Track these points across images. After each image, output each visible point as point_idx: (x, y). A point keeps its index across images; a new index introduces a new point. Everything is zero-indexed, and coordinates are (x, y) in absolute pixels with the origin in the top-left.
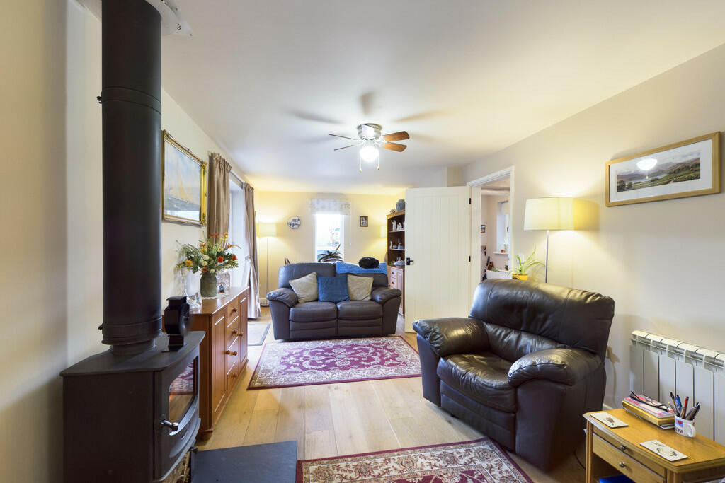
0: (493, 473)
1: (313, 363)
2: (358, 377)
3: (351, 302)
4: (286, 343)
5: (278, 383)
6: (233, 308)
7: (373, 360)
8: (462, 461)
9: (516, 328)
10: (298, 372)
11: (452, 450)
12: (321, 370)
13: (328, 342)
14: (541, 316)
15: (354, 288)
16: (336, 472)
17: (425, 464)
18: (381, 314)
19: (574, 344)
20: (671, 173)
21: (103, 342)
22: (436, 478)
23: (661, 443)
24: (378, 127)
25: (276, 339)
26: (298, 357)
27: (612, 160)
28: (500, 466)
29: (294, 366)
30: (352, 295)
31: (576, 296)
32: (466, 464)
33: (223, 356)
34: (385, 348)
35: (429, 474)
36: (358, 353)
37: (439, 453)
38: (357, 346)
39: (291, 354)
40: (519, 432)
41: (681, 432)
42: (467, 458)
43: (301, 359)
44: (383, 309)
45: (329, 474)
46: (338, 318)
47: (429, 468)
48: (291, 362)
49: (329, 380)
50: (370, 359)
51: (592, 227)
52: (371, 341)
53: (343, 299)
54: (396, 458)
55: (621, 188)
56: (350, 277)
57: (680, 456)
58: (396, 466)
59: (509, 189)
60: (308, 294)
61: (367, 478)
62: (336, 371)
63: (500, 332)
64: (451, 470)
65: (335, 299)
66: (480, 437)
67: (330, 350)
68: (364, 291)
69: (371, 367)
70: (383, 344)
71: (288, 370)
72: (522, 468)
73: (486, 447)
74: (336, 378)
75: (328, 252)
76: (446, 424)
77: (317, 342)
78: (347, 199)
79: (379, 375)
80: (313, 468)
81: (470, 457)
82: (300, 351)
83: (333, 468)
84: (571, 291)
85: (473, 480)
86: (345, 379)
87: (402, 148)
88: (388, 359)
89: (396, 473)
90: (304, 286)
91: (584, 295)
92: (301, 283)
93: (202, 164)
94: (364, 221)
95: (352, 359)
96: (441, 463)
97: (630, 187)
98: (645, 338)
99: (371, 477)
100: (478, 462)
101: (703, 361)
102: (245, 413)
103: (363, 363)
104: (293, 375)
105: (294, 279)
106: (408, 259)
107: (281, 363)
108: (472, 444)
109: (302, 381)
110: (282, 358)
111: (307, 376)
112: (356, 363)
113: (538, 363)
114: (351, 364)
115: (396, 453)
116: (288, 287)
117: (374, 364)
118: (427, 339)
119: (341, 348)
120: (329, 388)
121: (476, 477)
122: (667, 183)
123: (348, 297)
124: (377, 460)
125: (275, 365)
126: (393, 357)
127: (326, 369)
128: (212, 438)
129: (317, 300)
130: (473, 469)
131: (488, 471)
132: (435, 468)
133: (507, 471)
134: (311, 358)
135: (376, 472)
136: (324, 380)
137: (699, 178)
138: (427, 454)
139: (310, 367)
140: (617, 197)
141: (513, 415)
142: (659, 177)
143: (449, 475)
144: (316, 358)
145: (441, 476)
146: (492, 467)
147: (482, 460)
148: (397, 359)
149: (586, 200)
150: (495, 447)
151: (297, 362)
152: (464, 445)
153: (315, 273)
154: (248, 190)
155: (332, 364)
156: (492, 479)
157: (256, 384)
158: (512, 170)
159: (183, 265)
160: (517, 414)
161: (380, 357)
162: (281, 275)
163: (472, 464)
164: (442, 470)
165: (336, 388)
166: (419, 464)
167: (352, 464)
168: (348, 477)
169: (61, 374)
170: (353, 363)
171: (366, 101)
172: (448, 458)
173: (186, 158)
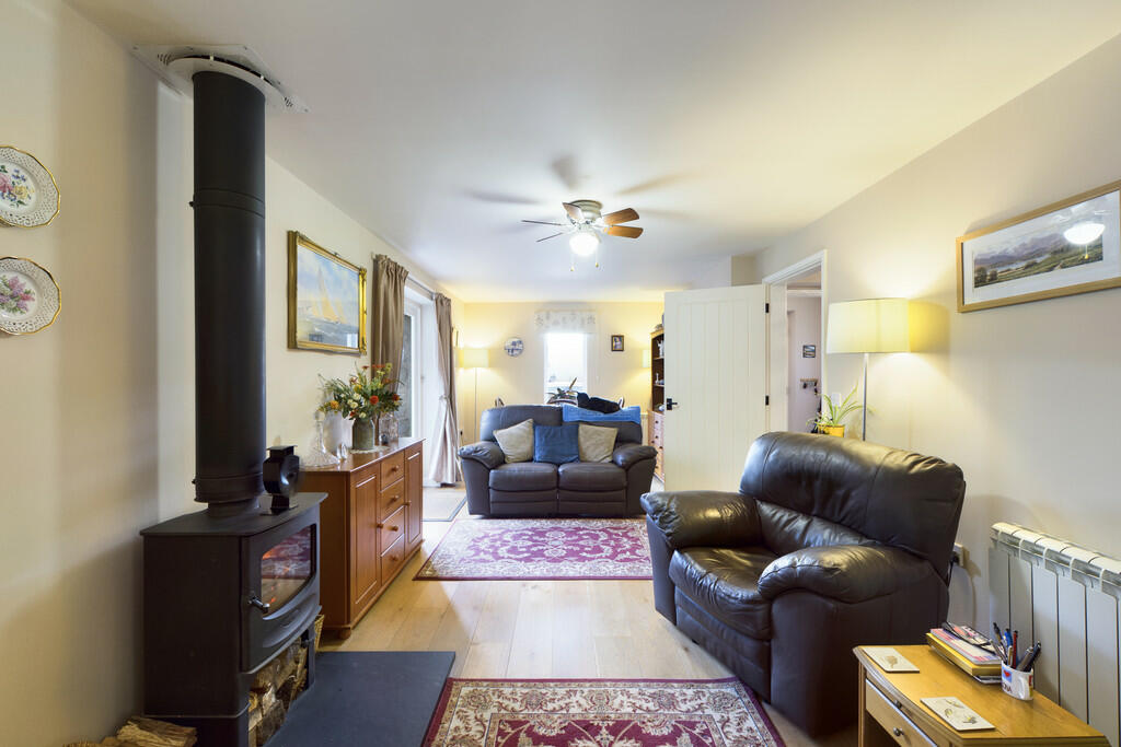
0: (726, 729)
1: (513, 550)
2: (571, 574)
3: (583, 465)
4: (484, 521)
5: (456, 574)
6: (391, 467)
7: (601, 551)
8: (684, 707)
9: (805, 510)
10: (488, 561)
11: (676, 690)
12: (520, 560)
13: (544, 521)
14: (840, 492)
15: (588, 443)
16: (495, 699)
17: (625, 704)
18: (625, 484)
19: (889, 539)
20: (1055, 252)
21: (196, 500)
22: (635, 726)
23: (959, 702)
24: (596, 205)
25: (471, 513)
26: (495, 541)
27: (967, 233)
28: (741, 720)
29: (486, 553)
30: (584, 454)
31: (898, 460)
32: (688, 711)
33: (373, 530)
34: (625, 535)
35: (626, 718)
36: (583, 539)
37: (652, 691)
38: (584, 529)
39: (486, 536)
40: (775, 671)
41: (1009, 689)
42: (694, 703)
43: (498, 544)
44: (627, 477)
45: (485, 700)
46: (558, 487)
47: (630, 710)
48: (483, 547)
49: (528, 575)
50: (598, 550)
51: (938, 347)
52: (607, 523)
53: (572, 459)
54: (586, 690)
55: (981, 280)
56: (582, 427)
57: (982, 724)
58: (583, 702)
59: (819, 287)
60: (519, 451)
61: (536, 712)
62: (541, 563)
63: (782, 515)
64: (662, 718)
65: (558, 459)
66: (727, 674)
67: (542, 534)
68: (602, 448)
69: (593, 562)
70: (625, 528)
71: (476, 558)
72: (779, 729)
73: (730, 690)
74: (538, 574)
75: (559, 390)
76: (681, 652)
77: (530, 521)
78: (590, 310)
79: (602, 574)
80: (465, 690)
81: (699, 702)
82: (499, 532)
83: (494, 694)
84: (890, 453)
85: (692, 737)
86: (551, 575)
87: (636, 233)
88: (624, 552)
89: (580, 711)
90: (515, 439)
91: (911, 459)
92: (511, 435)
93: (361, 272)
94: (617, 343)
95: (570, 547)
96: (651, 705)
97: (994, 279)
98: (1011, 536)
99: (541, 711)
100: (708, 711)
101: (1100, 579)
102: (401, 609)
103: (584, 554)
104: (479, 565)
105: (500, 429)
106: (669, 400)
107: (469, 547)
108: (710, 685)
109: (489, 574)
110: (473, 540)
111: (498, 567)
112: (575, 555)
113: (798, 564)
114: (567, 555)
115: (588, 684)
116: (492, 440)
117: (601, 557)
118: (657, 521)
119: (557, 532)
120: (524, 585)
121: (697, 732)
122: (1051, 269)
123: (579, 458)
124: (557, 690)
125: (460, 549)
126: (632, 551)
127: (527, 560)
128: (352, 636)
129: (531, 460)
130: (697, 719)
131: (719, 725)
132: (638, 711)
133: (751, 729)
134: (512, 543)
135: (550, 706)
136: (520, 574)
137: (1101, 259)
138: (634, 691)
139: (506, 555)
140: (975, 296)
141: (767, 644)
142: (1038, 260)
143: (657, 723)
144: (520, 543)
145: (644, 723)
146: (728, 720)
147: (717, 709)
148: (637, 551)
149: (929, 302)
150: (744, 692)
151: (492, 546)
152: (695, 685)
153: (530, 420)
154: (442, 304)
155: (540, 554)
156: (720, 738)
157: (428, 572)
158: (824, 256)
159: (327, 408)
160: (773, 642)
161: (614, 548)
162: (484, 422)
163: (699, 713)
164: (648, 716)
165: (534, 587)
166: (616, 703)
167: (520, 690)
168: (510, 708)
169: (142, 533)
170: (570, 553)
171: (564, 169)
172: (664, 700)
173: (334, 265)
